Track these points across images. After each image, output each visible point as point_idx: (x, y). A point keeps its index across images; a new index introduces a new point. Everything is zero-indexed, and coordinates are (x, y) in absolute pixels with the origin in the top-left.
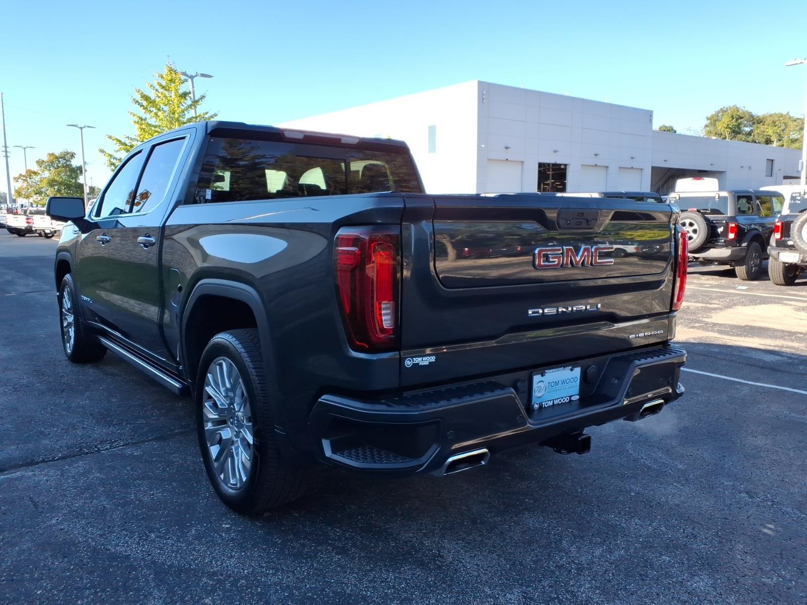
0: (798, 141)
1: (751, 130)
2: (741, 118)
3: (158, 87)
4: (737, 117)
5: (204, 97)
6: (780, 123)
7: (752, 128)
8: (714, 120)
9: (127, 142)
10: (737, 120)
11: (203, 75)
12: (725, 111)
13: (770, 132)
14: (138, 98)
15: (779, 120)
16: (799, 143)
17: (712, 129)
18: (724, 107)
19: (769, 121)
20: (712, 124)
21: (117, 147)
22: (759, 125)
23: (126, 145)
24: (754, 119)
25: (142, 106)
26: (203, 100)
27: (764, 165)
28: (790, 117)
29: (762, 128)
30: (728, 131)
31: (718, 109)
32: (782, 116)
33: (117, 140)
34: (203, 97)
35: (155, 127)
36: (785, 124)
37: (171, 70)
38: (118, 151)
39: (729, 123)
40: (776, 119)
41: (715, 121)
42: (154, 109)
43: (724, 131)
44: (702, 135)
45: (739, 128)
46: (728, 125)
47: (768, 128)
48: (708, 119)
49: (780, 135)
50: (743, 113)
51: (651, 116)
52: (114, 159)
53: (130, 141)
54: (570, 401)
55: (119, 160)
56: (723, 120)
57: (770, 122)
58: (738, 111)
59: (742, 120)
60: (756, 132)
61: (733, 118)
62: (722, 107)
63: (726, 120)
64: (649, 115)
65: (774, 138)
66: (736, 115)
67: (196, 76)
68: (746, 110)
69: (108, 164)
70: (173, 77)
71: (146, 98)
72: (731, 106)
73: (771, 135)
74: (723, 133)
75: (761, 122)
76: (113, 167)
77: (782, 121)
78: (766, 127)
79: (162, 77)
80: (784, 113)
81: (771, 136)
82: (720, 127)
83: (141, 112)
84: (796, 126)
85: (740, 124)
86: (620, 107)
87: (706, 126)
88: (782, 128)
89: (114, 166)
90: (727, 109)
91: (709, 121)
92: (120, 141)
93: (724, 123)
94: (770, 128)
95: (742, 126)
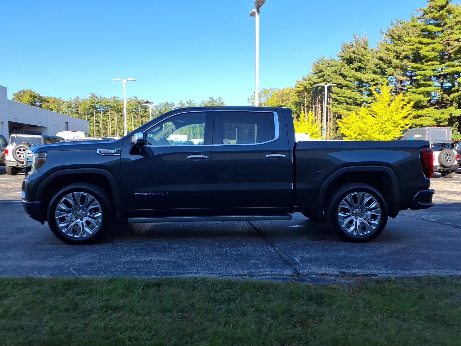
7: (41, 104)
8: (18, 96)
10: (34, 98)
12: (25, 92)
15: (56, 101)
17: (18, 101)
18: (24, 90)
19: (50, 101)
20: (17, 98)
22: (45, 102)
24: (42, 99)
27: (64, 124)
28: (62, 100)
29: (47, 104)
30: (29, 104)
31: (20, 90)
36: (60, 103)
39: (29, 99)
40: (54, 100)
43: (27, 103)
45: (35, 103)
48: (14, 95)
49: (58, 109)
50: (36, 94)
51: (6, 91)
56: (25, 97)
57: (52, 102)
58: (33, 93)
59: (36, 98)
60: (43, 106)
61: (31, 97)
62: (22, 89)
63: (27, 97)
66: (33, 95)
72: (28, 89)
77: (58, 102)
78: (50, 104)
80: (58, 98)
82: (23, 101)
84: (66, 105)
85: (35, 101)
88: (58, 105)
91: (15, 96)
93: (26, 99)
94: (52, 105)
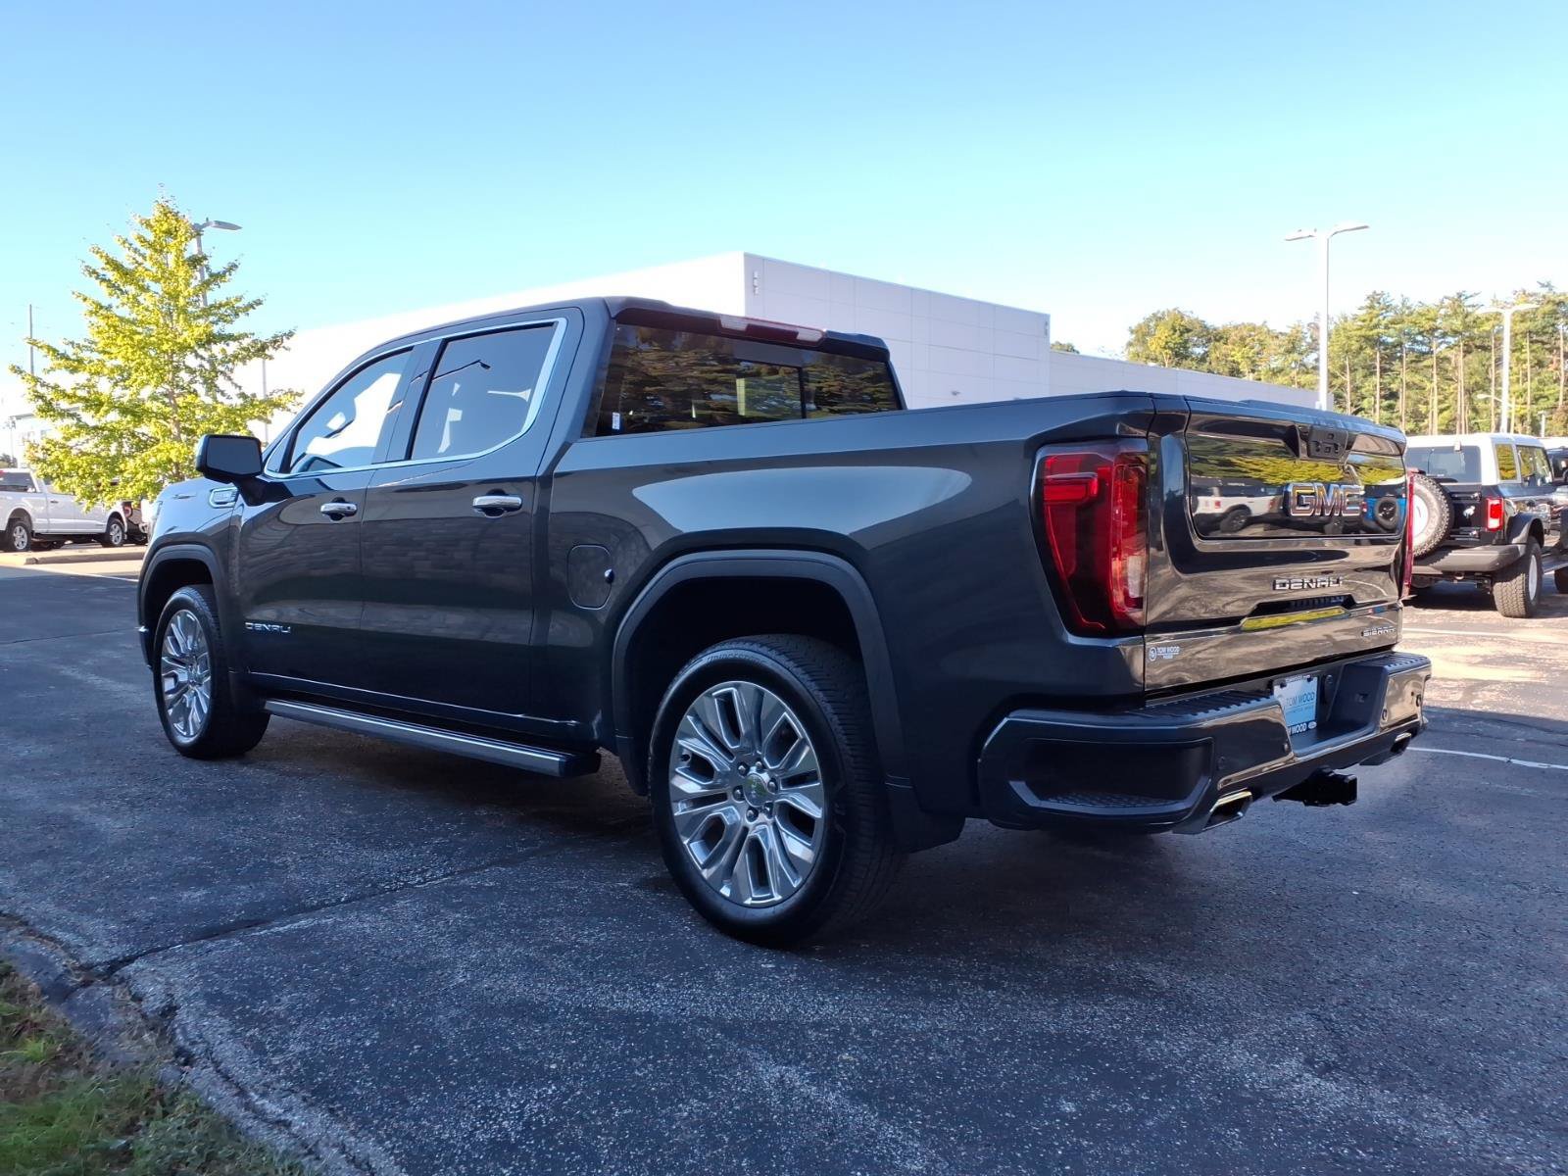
0: (1282, 373)
1: (1206, 352)
2: (1188, 331)
3: (137, 244)
4: (1181, 328)
5: (236, 266)
6: (1253, 340)
7: (1207, 350)
8: (1142, 334)
9: (70, 351)
10: (1182, 334)
11: (220, 225)
12: (1160, 318)
13: (1238, 357)
14: (98, 264)
15: (1250, 336)
16: (1284, 376)
17: (1140, 349)
18: (1159, 312)
19: (1234, 336)
20: (1139, 341)
21: (49, 361)
22: (1217, 344)
23: (68, 359)
24: (1208, 334)
25: (104, 280)
26: (233, 273)
28: (1269, 331)
29: (1223, 349)
30: (1167, 353)
31: (1148, 314)
32: (1254, 329)
33: (50, 348)
34: (233, 267)
35: (133, 323)
36: (1261, 342)
37: (166, 213)
38: (52, 369)
39: (1169, 339)
40: (1245, 333)
41: (1144, 335)
42: (132, 289)
43: (1161, 353)
44: (1124, 359)
45: (1186, 348)
46: (1167, 343)
47: (1234, 350)
48: (1132, 332)
49: (1253, 362)
50: (1191, 322)
51: (1047, 324)
52: (43, 385)
53: (74, 351)
54: (1308, 729)
55: (53, 388)
56: (1158, 334)
57: (1237, 339)
58: (1182, 318)
59: (1190, 334)
60: (1213, 356)
61: (1175, 331)
62: (1155, 311)
63: (1163, 333)
64: (1043, 321)
65: (1244, 367)
66: (1180, 325)
67: (205, 226)
68: (1196, 317)
69: (30, 397)
70: (170, 227)
71: (117, 266)
72: (1170, 310)
73: (1239, 361)
74: (1160, 357)
75: (1221, 338)
76: (40, 402)
77: (1256, 338)
78: (1230, 346)
79: (149, 225)
80: (1259, 324)
81: (1239, 364)
82: (1154, 346)
83: (101, 293)
84: (1280, 346)
85: (1186, 342)
86: (994, 307)
87: (1130, 344)
88: (1256, 349)
89: (43, 401)
90: (1163, 314)
91: (1134, 336)
92: (55, 350)
93: (1160, 338)
94: (1237, 349)
95: (1190, 344)
